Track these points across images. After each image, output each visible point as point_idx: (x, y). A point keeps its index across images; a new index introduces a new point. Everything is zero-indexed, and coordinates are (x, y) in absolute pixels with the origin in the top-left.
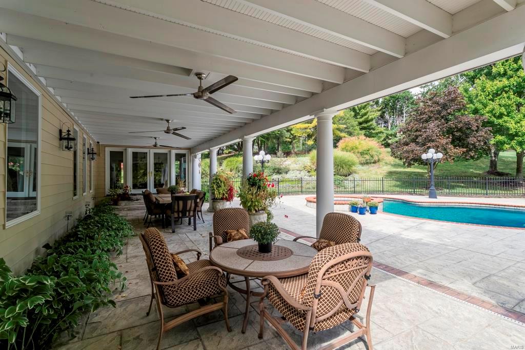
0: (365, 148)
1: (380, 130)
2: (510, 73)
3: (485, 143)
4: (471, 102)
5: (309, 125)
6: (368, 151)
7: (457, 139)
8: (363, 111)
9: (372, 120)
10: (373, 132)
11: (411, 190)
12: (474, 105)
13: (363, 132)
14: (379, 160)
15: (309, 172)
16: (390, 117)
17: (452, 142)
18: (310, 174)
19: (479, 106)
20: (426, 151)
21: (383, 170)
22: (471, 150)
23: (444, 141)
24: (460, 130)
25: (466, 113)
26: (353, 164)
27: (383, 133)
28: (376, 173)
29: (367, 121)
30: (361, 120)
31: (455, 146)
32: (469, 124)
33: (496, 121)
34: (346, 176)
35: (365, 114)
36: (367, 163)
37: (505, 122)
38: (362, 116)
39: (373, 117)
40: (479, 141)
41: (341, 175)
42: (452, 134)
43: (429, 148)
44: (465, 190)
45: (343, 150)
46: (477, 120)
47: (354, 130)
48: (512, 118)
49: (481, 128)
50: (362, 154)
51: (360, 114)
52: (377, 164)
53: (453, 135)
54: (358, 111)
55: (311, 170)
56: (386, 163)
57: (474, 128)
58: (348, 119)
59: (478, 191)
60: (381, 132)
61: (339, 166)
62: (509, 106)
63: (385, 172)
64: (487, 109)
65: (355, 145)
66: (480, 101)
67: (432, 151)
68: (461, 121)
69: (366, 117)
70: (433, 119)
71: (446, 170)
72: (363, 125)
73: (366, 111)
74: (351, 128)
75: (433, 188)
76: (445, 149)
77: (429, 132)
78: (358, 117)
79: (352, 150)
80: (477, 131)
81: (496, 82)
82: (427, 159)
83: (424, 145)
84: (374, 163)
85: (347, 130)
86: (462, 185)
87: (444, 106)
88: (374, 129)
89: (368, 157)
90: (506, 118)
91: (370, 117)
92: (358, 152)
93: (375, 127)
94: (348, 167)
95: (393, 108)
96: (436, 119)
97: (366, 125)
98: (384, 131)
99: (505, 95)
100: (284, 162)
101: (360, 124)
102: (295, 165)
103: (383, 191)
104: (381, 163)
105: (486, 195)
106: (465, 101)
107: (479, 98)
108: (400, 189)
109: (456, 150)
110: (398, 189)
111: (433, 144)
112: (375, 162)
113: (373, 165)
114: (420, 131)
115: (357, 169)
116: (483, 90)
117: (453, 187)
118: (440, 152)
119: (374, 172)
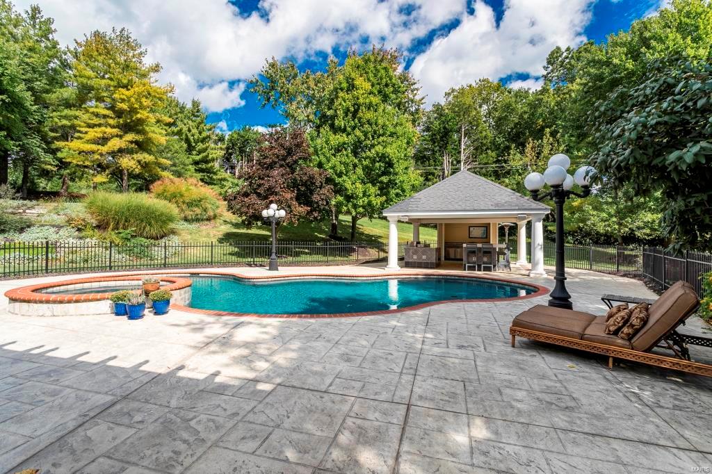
0: (195, 197)
1: (223, 176)
2: (349, 129)
3: (327, 203)
4: (316, 152)
5: (100, 147)
6: (200, 201)
7: (302, 195)
8: (200, 146)
9: (213, 160)
10: (214, 177)
11: (249, 260)
12: (319, 157)
13: (199, 175)
14: (215, 217)
15: (79, 230)
16: (238, 162)
17: (297, 199)
18: (83, 234)
19: (324, 160)
20: (267, 207)
21: (219, 231)
22: (315, 210)
23: (288, 196)
24: (304, 184)
25: (312, 165)
26: (170, 219)
27: (228, 181)
28: (208, 235)
29: (205, 160)
30: (198, 158)
31: (300, 204)
32: (313, 178)
33: (338, 180)
34: (157, 239)
35: (205, 150)
36: (198, 220)
37: (344, 181)
38: (200, 152)
39: (215, 156)
40: (323, 199)
41: (147, 238)
42: (297, 187)
43: (271, 202)
44: (308, 258)
45: (158, 196)
46: (320, 175)
47: (186, 170)
48: (349, 178)
49: (324, 185)
50: (190, 205)
51: (197, 149)
52: (213, 222)
53: (298, 190)
54: (194, 144)
55: (85, 226)
56: (225, 221)
57: (318, 184)
58: (175, 152)
59: (320, 258)
60: (225, 179)
61: (142, 221)
62: (348, 164)
63: (221, 233)
64: (330, 165)
65: (178, 191)
66: (323, 154)
67: (274, 206)
68: (306, 174)
69: (204, 154)
70: (278, 165)
71: (293, 233)
72: (200, 166)
73: (204, 146)
74: (182, 166)
75: (274, 256)
76: (289, 207)
77: (272, 183)
78: (194, 152)
79: (173, 197)
80: (320, 188)
81: (338, 136)
82: (268, 217)
83: (266, 198)
84: (207, 220)
85: (174, 168)
86: (306, 251)
87: (290, 152)
88: (215, 173)
89: (198, 211)
90: (344, 177)
91: (210, 156)
92: (184, 202)
93: (217, 171)
94: (159, 223)
95: (242, 151)
96: (281, 166)
97: (204, 166)
98: (229, 179)
99: (345, 153)
100: (29, 208)
101: (196, 163)
102: (55, 217)
103: (212, 262)
104: (218, 221)
105: (327, 263)
106: (311, 150)
107: (324, 150)
108: (236, 259)
109: (300, 209)
110: (234, 258)
111: (277, 198)
112: (209, 219)
113: (206, 222)
114: (263, 179)
115: (177, 227)
116: (327, 142)
117: (297, 254)
118: (283, 208)
119: (204, 233)
